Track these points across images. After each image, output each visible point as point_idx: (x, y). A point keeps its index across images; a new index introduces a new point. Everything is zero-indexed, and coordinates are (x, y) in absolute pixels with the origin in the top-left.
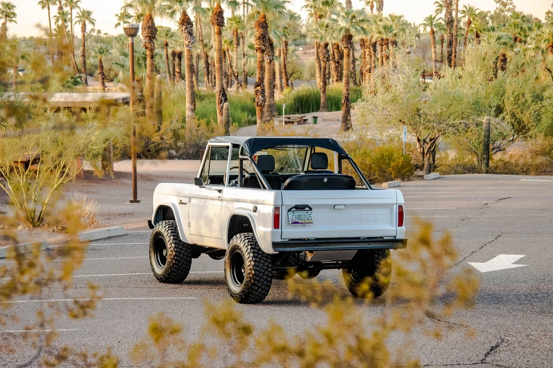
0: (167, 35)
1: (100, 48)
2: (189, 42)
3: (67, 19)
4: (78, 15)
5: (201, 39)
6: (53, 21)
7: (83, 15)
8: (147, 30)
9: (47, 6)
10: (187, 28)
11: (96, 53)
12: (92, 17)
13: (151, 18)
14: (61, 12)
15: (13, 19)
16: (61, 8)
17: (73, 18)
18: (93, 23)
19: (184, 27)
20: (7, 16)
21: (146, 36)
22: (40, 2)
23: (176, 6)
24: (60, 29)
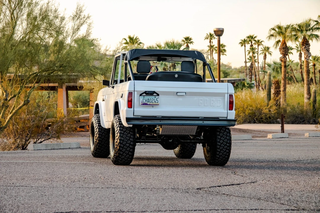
0: (314, 59)
2: (307, 56)
3: (255, 52)
4: (262, 50)
6: (247, 53)
7: (265, 50)
8: (282, 50)
9: (244, 45)
10: (306, 47)
12: (270, 50)
14: (252, 48)
15: (225, 53)
16: (252, 46)
18: (270, 54)
19: (304, 47)
21: (282, 54)
22: (240, 43)
23: (299, 34)
24: (251, 58)
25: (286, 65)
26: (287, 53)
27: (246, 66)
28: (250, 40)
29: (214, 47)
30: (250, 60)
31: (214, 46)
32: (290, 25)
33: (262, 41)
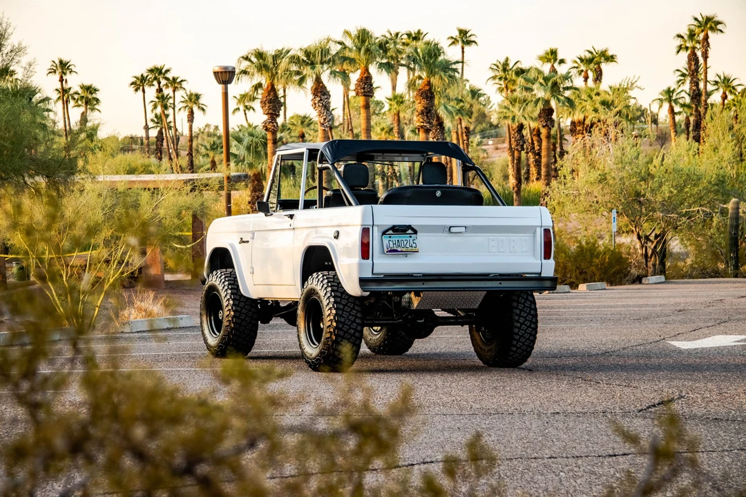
0: (302, 123)
1: (212, 143)
2: (325, 119)
3: (169, 105)
4: (183, 100)
5: (350, 128)
6: (149, 107)
7: (190, 99)
8: (267, 105)
9: (141, 88)
10: (321, 100)
11: (207, 149)
12: (201, 101)
13: (272, 89)
14: (160, 95)
15: (97, 107)
16: (160, 90)
17: (176, 104)
18: (203, 110)
19: (318, 99)
20: (88, 102)
21: (267, 114)
22: (132, 84)
23: (307, 70)
24: (159, 119)
25: (276, 139)
26: (279, 112)
27: (148, 138)
28: (155, 78)
29: (72, 92)
30: (157, 123)
31: (70, 89)
32: (283, 49)
33: (182, 81)
